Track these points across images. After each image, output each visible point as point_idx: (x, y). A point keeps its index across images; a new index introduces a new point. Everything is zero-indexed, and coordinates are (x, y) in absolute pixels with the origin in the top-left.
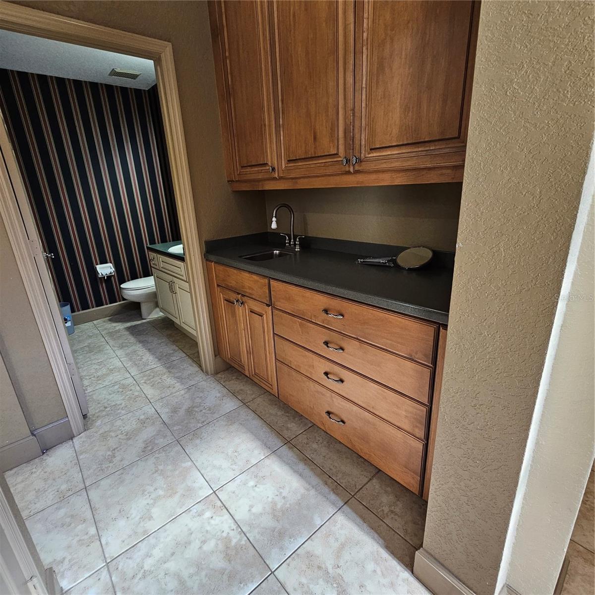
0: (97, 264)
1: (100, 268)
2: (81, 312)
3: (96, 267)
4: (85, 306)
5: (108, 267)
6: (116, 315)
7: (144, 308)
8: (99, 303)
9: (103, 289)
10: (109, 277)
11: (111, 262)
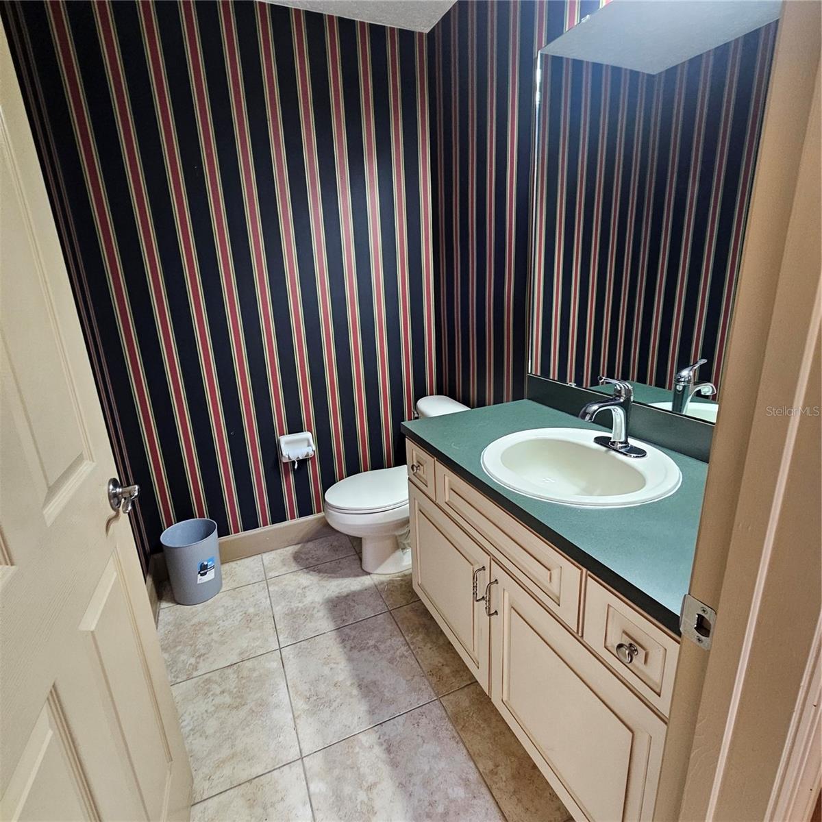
0: (282, 434)
1: (287, 443)
2: (242, 534)
3: (279, 441)
4: (250, 523)
5: (301, 441)
6: (308, 541)
7: (369, 551)
8: (278, 515)
9: (289, 487)
10: (302, 462)
11: (310, 430)
